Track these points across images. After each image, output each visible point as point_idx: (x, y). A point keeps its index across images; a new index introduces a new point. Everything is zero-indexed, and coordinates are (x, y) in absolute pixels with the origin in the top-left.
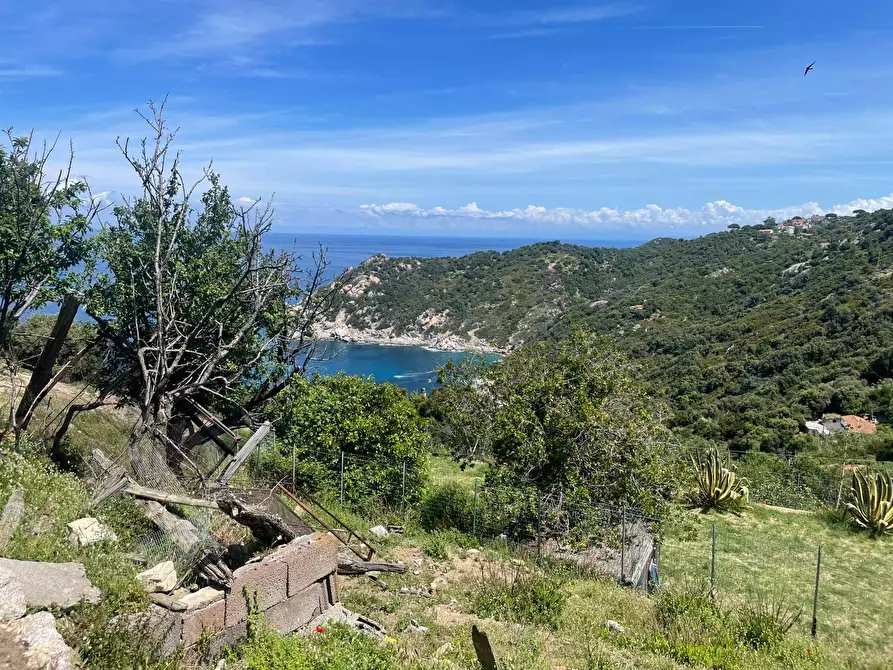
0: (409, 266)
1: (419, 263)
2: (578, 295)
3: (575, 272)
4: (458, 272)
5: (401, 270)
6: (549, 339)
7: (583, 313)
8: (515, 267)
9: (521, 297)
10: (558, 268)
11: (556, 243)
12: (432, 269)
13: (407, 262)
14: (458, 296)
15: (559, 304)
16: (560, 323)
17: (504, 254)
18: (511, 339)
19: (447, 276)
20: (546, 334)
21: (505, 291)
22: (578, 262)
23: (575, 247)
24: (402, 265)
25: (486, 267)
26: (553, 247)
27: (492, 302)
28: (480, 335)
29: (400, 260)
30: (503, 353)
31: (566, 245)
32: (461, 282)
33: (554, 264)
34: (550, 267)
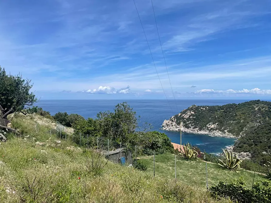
0: (204, 109)
1: (207, 108)
2: (267, 119)
3: (266, 111)
4: (221, 111)
5: (201, 110)
6: (255, 134)
7: (268, 125)
8: (243, 109)
9: (245, 119)
10: (259, 109)
11: (259, 101)
12: (212, 109)
13: (203, 107)
14: (221, 118)
15: (260, 122)
16: (259, 128)
17: (238, 104)
18: (241, 134)
19: (217, 112)
20: (254, 132)
21: (239, 117)
22: (267, 107)
23: (266, 102)
24: (202, 108)
25: (232, 109)
26: (257, 102)
27: (233, 121)
28: (229, 132)
29: (201, 107)
30: (238, 138)
31: (262, 101)
32: (222, 114)
33: (258, 108)
34: (256, 109)
